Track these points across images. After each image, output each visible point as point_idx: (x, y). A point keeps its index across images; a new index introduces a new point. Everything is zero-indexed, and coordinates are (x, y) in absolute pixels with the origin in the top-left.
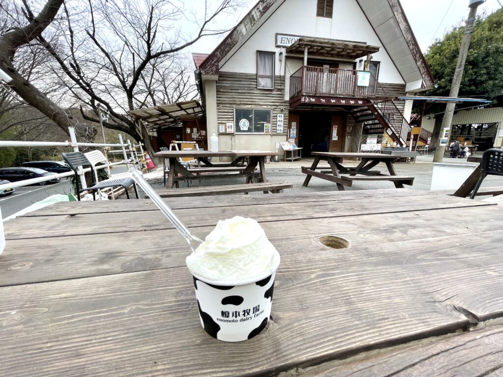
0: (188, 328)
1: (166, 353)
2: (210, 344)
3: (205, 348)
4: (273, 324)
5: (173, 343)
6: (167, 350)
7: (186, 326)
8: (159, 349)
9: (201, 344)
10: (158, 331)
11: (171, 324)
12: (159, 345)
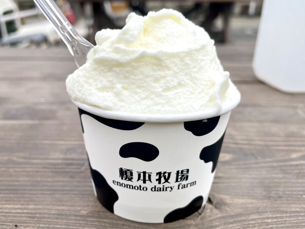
0: (73, 192)
1: (34, 217)
2: (101, 218)
3: (93, 222)
4: (211, 210)
5: (47, 207)
6: (36, 214)
7: (72, 190)
8: (25, 211)
9: (87, 216)
10: (30, 190)
11: (51, 184)
12: (27, 207)
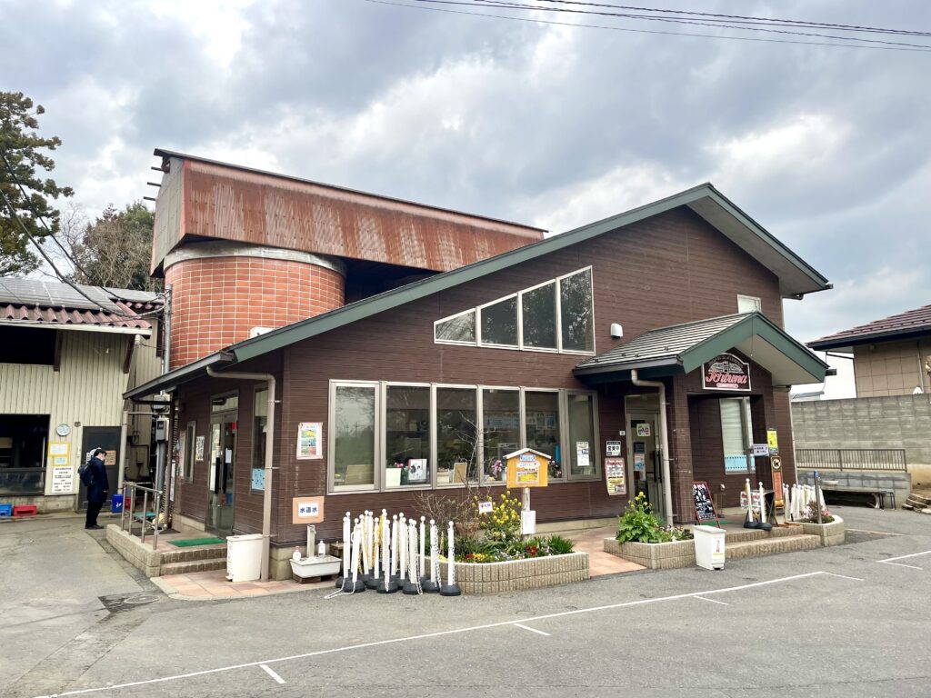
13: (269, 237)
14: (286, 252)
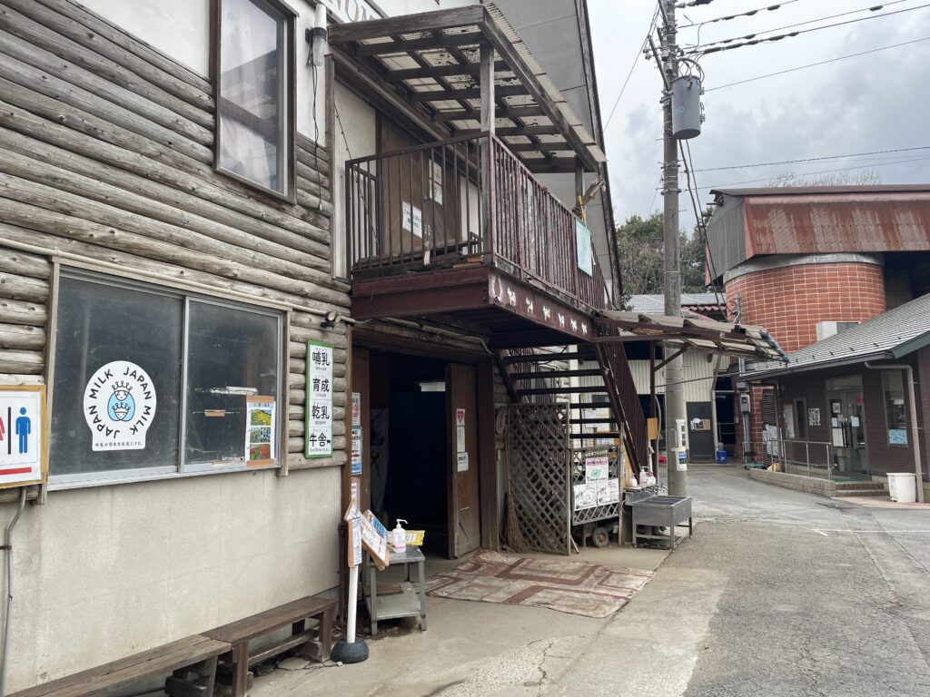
13: (819, 246)
14: (835, 255)
